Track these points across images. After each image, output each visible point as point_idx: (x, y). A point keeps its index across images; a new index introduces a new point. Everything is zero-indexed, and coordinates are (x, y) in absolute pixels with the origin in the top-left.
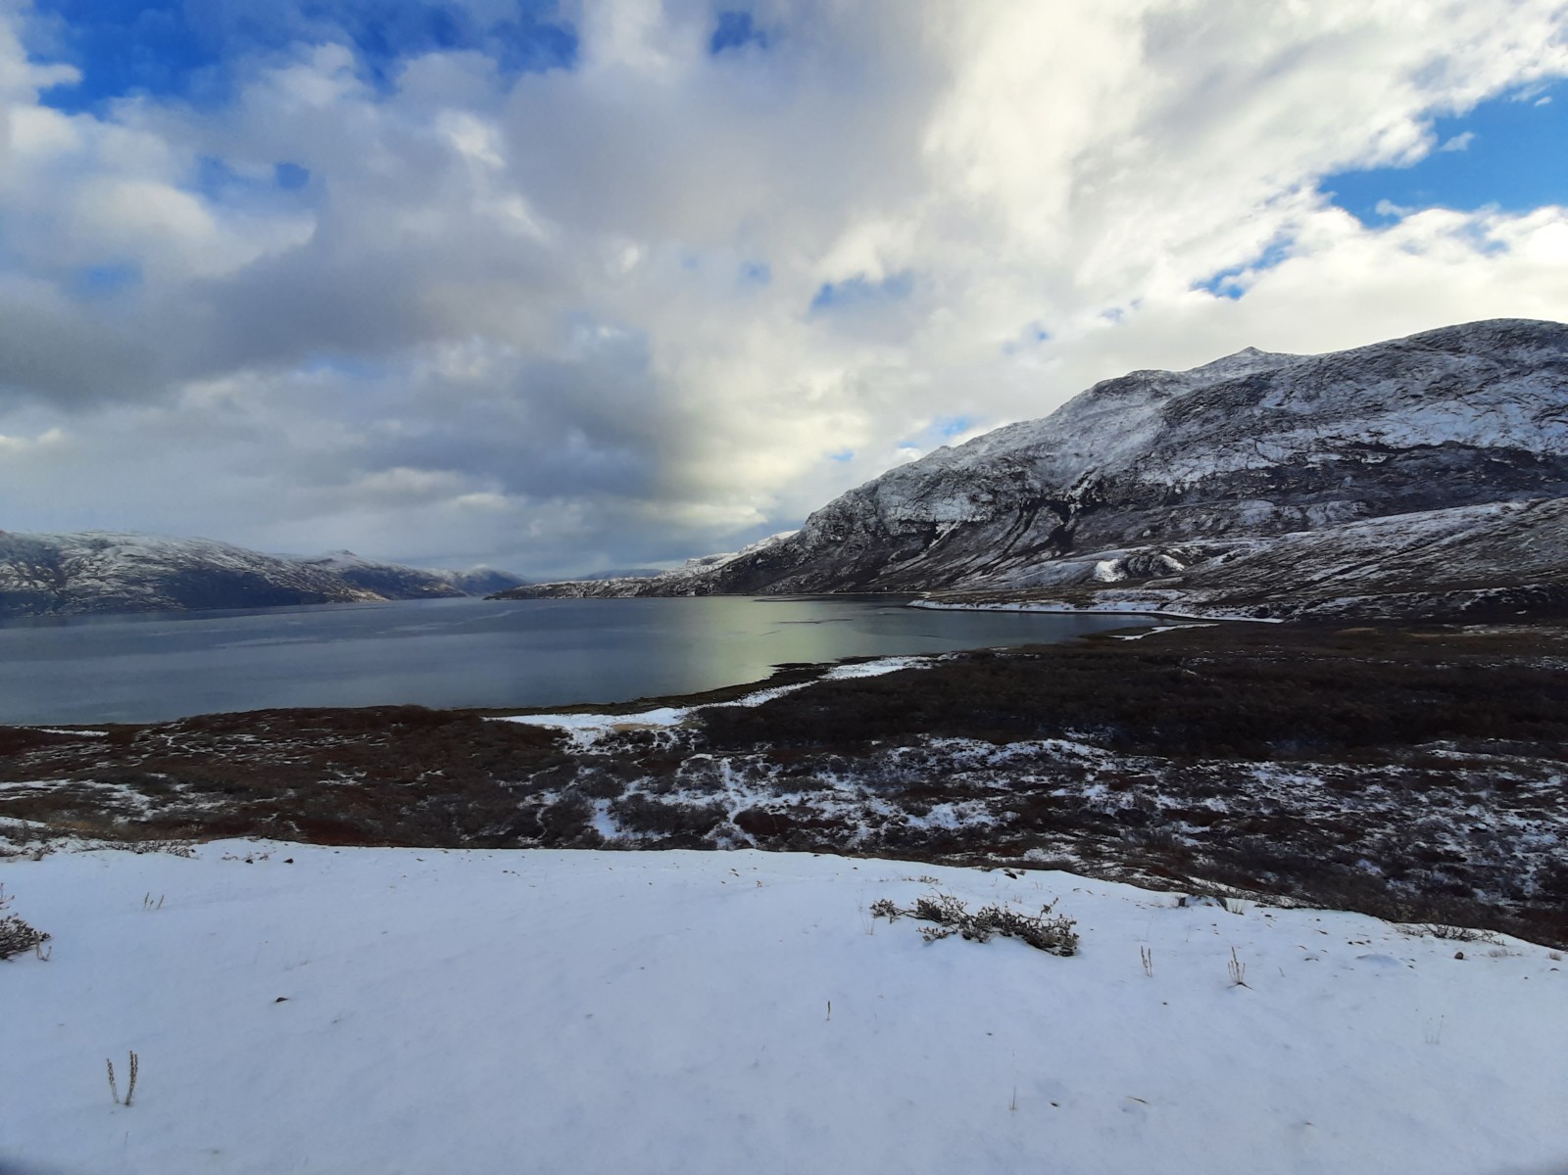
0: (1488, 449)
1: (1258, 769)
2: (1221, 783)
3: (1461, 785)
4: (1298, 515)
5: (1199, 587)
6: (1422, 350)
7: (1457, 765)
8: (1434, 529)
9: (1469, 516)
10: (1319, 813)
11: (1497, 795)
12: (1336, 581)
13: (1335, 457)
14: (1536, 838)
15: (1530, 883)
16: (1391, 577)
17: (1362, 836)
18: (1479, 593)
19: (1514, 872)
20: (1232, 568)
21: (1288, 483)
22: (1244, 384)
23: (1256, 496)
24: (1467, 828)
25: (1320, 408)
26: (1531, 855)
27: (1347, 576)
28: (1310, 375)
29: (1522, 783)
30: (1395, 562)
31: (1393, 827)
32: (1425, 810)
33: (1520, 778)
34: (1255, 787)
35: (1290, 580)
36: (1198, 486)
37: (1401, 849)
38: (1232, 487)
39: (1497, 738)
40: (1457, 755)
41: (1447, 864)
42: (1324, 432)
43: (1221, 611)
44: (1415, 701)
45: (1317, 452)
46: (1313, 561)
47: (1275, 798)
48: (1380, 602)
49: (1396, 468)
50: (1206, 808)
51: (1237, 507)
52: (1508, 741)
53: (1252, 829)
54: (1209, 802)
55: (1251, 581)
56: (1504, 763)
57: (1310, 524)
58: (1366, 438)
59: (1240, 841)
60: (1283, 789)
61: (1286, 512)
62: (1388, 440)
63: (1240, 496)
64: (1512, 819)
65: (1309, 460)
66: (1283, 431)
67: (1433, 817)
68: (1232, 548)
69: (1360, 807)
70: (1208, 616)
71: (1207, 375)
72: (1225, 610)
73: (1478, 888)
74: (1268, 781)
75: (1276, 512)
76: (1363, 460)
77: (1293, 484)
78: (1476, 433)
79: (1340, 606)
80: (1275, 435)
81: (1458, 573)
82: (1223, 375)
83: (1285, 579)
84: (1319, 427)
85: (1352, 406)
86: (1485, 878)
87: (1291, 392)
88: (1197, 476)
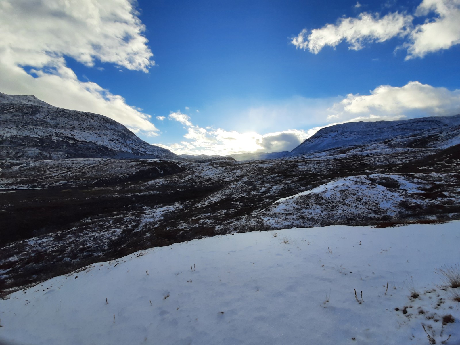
0: (99, 145)
1: (30, 241)
2: (15, 250)
3: (91, 228)
4: (48, 155)
5: (8, 177)
6: (85, 116)
7: (90, 223)
8: (86, 163)
9: (95, 161)
10: (52, 249)
11: (99, 228)
12: (60, 176)
13: (61, 139)
14: (107, 236)
15: (106, 247)
16: (76, 175)
17: (65, 251)
18: (96, 180)
19: (103, 245)
20: (22, 171)
21: (45, 144)
22: (30, 107)
23: (33, 146)
24: (92, 239)
25: (56, 123)
26: (106, 240)
27: (63, 175)
28: (54, 112)
29: (104, 224)
30: (77, 171)
31: (74, 245)
32: (82, 237)
33: (104, 223)
34: (29, 248)
35: (45, 175)
36: (9, 139)
37: (76, 250)
38: (23, 142)
39: (99, 214)
40: (90, 221)
41: (87, 250)
42: (58, 131)
43: (17, 186)
44: (80, 209)
45: (55, 136)
46: (53, 170)
47: (37, 249)
48: (73, 182)
49: (78, 146)
50: (10, 261)
51: (26, 149)
52: (101, 215)
53: (28, 263)
54: (11, 259)
55: (30, 175)
56: (100, 220)
57: (52, 158)
58: (70, 136)
59: (23, 269)
60: (40, 245)
61: (44, 153)
62: (76, 138)
63: (27, 145)
64: (102, 233)
65: (53, 138)
66: (44, 127)
67: (84, 239)
68: (23, 163)
69: (65, 242)
70: (12, 188)
71: (16, 99)
72: (19, 186)
73: (94, 253)
74: (34, 244)
75: (40, 153)
76: (69, 142)
77: (47, 145)
78: (96, 141)
79: (61, 184)
80: (41, 127)
81: (92, 175)
82: (22, 101)
83: (43, 175)
84: (56, 129)
85: (66, 126)
86: (96, 250)
87: (47, 115)
88: (9, 135)
